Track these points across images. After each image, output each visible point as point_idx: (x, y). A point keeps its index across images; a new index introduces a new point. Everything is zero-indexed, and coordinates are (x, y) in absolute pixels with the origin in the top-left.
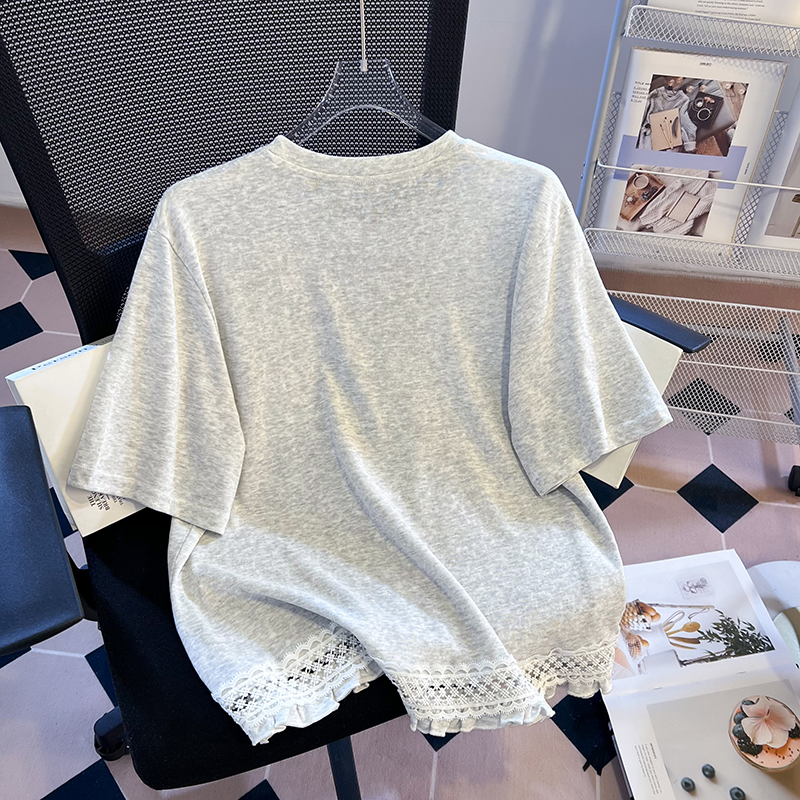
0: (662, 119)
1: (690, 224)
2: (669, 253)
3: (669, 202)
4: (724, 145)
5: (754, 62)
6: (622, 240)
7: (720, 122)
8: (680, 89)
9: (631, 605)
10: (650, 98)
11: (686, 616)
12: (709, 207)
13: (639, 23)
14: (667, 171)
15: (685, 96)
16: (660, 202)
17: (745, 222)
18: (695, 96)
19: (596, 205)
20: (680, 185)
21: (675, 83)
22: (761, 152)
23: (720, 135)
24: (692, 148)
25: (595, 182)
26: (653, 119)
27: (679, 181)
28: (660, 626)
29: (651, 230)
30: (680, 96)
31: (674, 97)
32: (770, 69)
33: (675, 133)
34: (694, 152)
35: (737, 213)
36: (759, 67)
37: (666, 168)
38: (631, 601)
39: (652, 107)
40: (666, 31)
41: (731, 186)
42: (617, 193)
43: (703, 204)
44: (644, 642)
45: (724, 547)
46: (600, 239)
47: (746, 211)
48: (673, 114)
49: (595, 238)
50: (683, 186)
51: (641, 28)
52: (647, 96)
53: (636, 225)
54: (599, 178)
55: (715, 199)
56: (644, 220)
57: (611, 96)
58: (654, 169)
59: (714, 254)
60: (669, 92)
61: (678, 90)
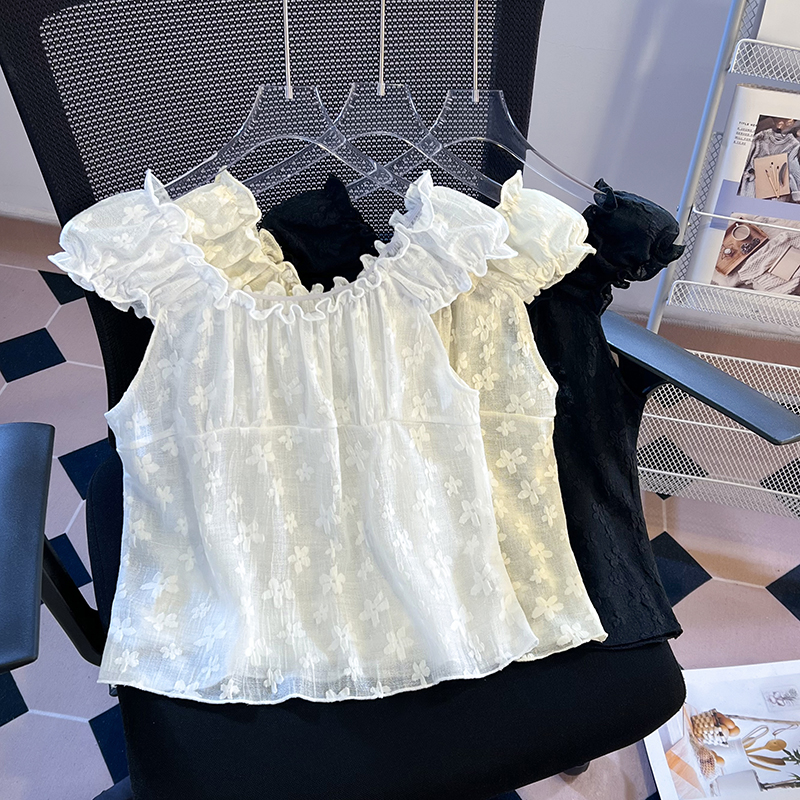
0: (767, 165)
1: (795, 282)
2: (770, 313)
3: (775, 256)
6: (717, 296)
9: (707, 716)
10: (755, 141)
11: (770, 732)
13: (746, 58)
14: (771, 222)
16: (762, 256)
19: (689, 255)
20: (785, 237)
21: (785, 126)
25: (689, 230)
26: (758, 164)
27: (784, 233)
28: (738, 742)
29: (750, 286)
31: (782, 141)
33: (782, 181)
37: (770, 219)
38: (707, 710)
40: (776, 68)
42: (712, 245)
44: (719, 759)
46: (692, 293)
48: (781, 159)
49: (686, 292)
50: (789, 239)
51: (748, 63)
52: (752, 138)
53: (734, 280)
54: (694, 226)
56: (743, 276)
57: (711, 136)
58: (757, 219)
60: (777, 134)
61: (787, 133)
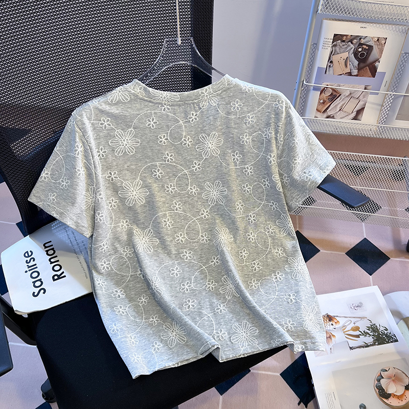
0: (339, 58)
1: (355, 113)
2: (343, 130)
3: (343, 102)
4: (373, 71)
5: (390, 26)
6: (317, 124)
7: (371, 59)
8: (349, 42)
9: (325, 317)
11: (352, 323)
12: (365, 104)
13: (326, 5)
14: (342, 86)
15: (352, 46)
16: (336, 103)
17: (385, 112)
18: (357, 45)
19: (303, 104)
20: (349, 93)
21: (346, 38)
22: (394, 74)
23: (371, 66)
24: (355, 74)
25: (303, 92)
26: (334, 58)
27: (348, 91)
28: (340, 328)
29: (333, 117)
30: (349, 46)
31: (346, 46)
32: (399, 30)
33: (346, 66)
34: (357, 76)
35: (380, 107)
36: (393, 29)
37: (341, 84)
38: (324, 314)
39: (333, 51)
40: (341, 10)
41: (377, 94)
42: (314, 99)
43: (361, 103)
45: (372, 284)
47: (385, 106)
48: (345, 55)
50: (351, 94)
51: (327, 8)
52: (331, 46)
53: (325, 115)
54: (304, 90)
55: (368, 100)
56: (329, 113)
57: (311, 45)
58: (335, 85)
59: (368, 130)
60: (343, 43)
61: (348, 42)
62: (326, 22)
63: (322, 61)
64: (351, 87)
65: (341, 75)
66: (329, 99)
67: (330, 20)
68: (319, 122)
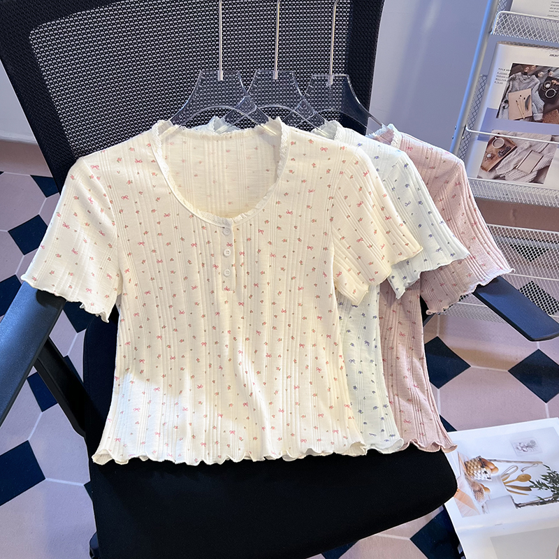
0: (517, 97)
1: (534, 174)
8: (533, 74)
10: (509, 81)
11: (519, 470)
12: (550, 162)
13: (503, 24)
14: (519, 136)
15: (537, 80)
16: (512, 157)
18: (544, 80)
20: (528, 145)
24: (539, 119)
25: (463, 141)
27: (528, 142)
28: (498, 477)
29: (503, 178)
30: (533, 80)
31: (528, 80)
33: (527, 107)
34: (541, 121)
37: (518, 133)
38: (475, 457)
40: (524, 31)
42: (479, 151)
43: (545, 160)
44: (486, 489)
45: (547, 414)
48: (527, 93)
50: (531, 146)
51: (504, 28)
53: (493, 175)
54: (466, 139)
55: (556, 155)
56: (499, 171)
57: (479, 77)
58: (510, 134)
59: (552, 197)
60: (524, 76)
61: (531, 75)
62: (501, 47)
63: (494, 100)
64: (532, 136)
65: (519, 120)
66: (500, 152)
67: (507, 43)
68: (484, 185)
